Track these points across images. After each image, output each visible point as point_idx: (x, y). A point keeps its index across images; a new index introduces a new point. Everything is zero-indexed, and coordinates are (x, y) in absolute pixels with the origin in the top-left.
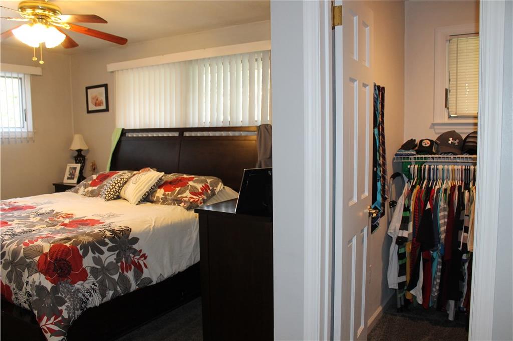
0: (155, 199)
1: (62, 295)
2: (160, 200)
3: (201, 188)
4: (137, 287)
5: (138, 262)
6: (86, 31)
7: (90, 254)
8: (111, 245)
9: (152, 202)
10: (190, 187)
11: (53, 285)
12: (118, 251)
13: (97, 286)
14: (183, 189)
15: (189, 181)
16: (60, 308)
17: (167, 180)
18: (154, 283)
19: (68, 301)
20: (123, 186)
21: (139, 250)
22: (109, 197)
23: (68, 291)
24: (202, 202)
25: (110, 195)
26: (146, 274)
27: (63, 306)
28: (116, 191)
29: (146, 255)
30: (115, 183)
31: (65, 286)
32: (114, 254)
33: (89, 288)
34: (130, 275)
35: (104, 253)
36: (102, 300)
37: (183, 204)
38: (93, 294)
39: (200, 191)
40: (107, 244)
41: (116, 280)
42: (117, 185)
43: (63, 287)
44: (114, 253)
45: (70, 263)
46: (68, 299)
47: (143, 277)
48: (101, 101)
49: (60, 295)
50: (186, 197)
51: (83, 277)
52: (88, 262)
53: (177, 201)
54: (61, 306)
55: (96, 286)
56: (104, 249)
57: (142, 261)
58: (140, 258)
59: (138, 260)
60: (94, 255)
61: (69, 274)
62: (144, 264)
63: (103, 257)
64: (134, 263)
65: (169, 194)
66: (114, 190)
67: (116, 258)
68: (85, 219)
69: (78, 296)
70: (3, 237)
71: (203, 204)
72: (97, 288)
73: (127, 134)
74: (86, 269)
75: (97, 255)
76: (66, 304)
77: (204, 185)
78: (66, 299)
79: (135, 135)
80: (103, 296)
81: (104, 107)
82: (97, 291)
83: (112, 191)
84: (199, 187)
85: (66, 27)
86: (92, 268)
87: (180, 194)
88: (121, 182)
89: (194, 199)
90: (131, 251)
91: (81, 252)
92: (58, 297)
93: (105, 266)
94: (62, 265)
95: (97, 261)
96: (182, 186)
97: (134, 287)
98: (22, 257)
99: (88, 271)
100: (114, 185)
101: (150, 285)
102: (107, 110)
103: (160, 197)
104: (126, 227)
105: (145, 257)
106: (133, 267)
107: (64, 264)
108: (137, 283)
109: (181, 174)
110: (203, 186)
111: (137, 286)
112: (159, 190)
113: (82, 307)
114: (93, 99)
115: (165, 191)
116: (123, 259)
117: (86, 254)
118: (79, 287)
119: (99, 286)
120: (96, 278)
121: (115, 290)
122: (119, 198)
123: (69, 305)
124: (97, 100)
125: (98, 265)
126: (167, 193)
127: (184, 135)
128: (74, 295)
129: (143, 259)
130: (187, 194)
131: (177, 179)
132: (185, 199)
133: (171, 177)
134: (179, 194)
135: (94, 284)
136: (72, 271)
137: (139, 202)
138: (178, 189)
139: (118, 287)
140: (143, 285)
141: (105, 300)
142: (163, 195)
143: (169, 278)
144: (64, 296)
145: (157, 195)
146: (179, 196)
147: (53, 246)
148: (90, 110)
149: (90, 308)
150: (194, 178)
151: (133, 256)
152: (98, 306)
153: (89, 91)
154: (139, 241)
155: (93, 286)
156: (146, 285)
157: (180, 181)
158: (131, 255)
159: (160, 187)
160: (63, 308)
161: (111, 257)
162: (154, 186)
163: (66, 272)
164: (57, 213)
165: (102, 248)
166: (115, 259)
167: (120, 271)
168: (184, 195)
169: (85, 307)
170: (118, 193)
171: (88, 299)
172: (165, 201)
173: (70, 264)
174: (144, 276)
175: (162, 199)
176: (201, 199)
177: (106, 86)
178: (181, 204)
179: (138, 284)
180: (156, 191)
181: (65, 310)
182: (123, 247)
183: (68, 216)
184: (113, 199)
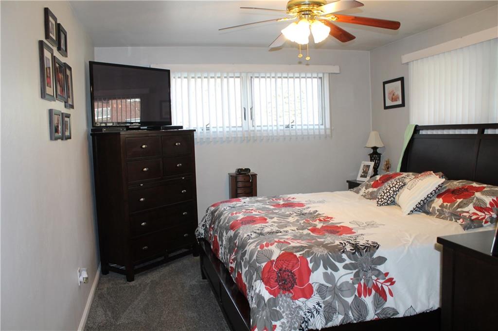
0: (431, 210)
1: (280, 309)
2: (436, 211)
3: (490, 202)
4: (376, 317)
5: (382, 286)
6: (353, 20)
7: (321, 269)
8: (348, 261)
9: (428, 213)
10: (475, 199)
11: (272, 296)
12: (357, 270)
13: (323, 306)
14: (465, 201)
15: (477, 191)
16: (274, 323)
17: (450, 187)
18: (401, 315)
19: (285, 317)
20: (398, 191)
21: (384, 273)
22: (382, 201)
23: (288, 306)
24: (489, 220)
25: (382, 200)
26: (390, 303)
27: (278, 322)
28: (390, 195)
29: (394, 280)
30: (390, 186)
31: (286, 300)
32: (352, 273)
33: (312, 307)
34: (369, 300)
35: (339, 270)
36: (326, 324)
37: (461, 220)
38: (315, 315)
39: (488, 206)
40: (343, 260)
41: (350, 303)
42: (392, 189)
43: (284, 300)
44: (351, 271)
45: (295, 275)
46: (286, 314)
47: (385, 306)
48: (397, 95)
49: (278, 309)
50: (468, 212)
51: (307, 293)
52: (317, 277)
53: (455, 215)
54: (276, 321)
55: (321, 306)
56: (340, 265)
57: (387, 286)
58: (384, 282)
59: (382, 284)
60: (325, 271)
61: (292, 287)
62: (389, 290)
63: (337, 275)
64: (376, 287)
65: (447, 205)
66: (388, 194)
67: (353, 277)
68: (339, 225)
69: (298, 313)
70: (251, 234)
71: (489, 223)
72: (321, 310)
73: (421, 131)
74: (313, 285)
75: (329, 271)
76: (282, 320)
77: (495, 199)
78: (284, 315)
79: (429, 132)
80: (328, 319)
81: (400, 102)
82: (322, 313)
83: (386, 195)
84: (488, 200)
85: (332, 18)
86: (321, 285)
87: (461, 207)
88: (397, 186)
89: (478, 215)
90: (373, 272)
91: (311, 266)
92: (276, 310)
93: (338, 285)
94: (286, 277)
95: (328, 278)
96: (465, 197)
97: (371, 316)
98: (254, 260)
99: (315, 287)
100: (389, 188)
101: (395, 317)
102: (403, 105)
103: (436, 208)
104: (374, 243)
105: (391, 281)
106: (373, 292)
107: (289, 275)
108: (376, 311)
109: (470, 182)
110: (493, 200)
111: (375, 315)
112: (436, 199)
113: (301, 326)
114: (390, 94)
115: (444, 202)
116: (363, 280)
117: (316, 267)
118: (301, 304)
119: (324, 307)
120: (323, 297)
121: (346, 315)
122: (393, 203)
123: (286, 322)
124: (394, 95)
125: (329, 283)
126: (445, 204)
127: (485, 133)
128: (294, 312)
129: (388, 284)
130: (470, 208)
131: (463, 188)
132: (465, 214)
133: (456, 184)
134: (459, 206)
135: (318, 304)
136: (296, 285)
137: (411, 211)
138: (459, 201)
139: (350, 313)
140: (384, 316)
141: (330, 325)
142: (440, 206)
143: (424, 312)
144: (282, 310)
145: (433, 205)
146: (459, 210)
147: (283, 254)
148: (387, 105)
149: (312, 330)
150: (484, 188)
151: (376, 278)
152: (320, 330)
153: (386, 85)
154: (386, 262)
155: (317, 306)
156: (389, 316)
157: (467, 190)
158: (374, 278)
159: (439, 196)
160: (278, 323)
161: (348, 275)
162: (431, 194)
163: (290, 285)
164: (319, 214)
165: (337, 264)
166: (351, 279)
167: (356, 293)
168: (466, 209)
169: (307, 327)
170: (392, 198)
171: (309, 320)
172: (441, 215)
173: (295, 277)
174: (387, 305)
175: (438, 210)
176: (487, 216)
177: (402, 79)
178: (459, 219)
179: (378, 314)
180: (434, 200)
181: (280, 326)
182: (364, 266)
183: (327, 219)
184: (386, 204)
